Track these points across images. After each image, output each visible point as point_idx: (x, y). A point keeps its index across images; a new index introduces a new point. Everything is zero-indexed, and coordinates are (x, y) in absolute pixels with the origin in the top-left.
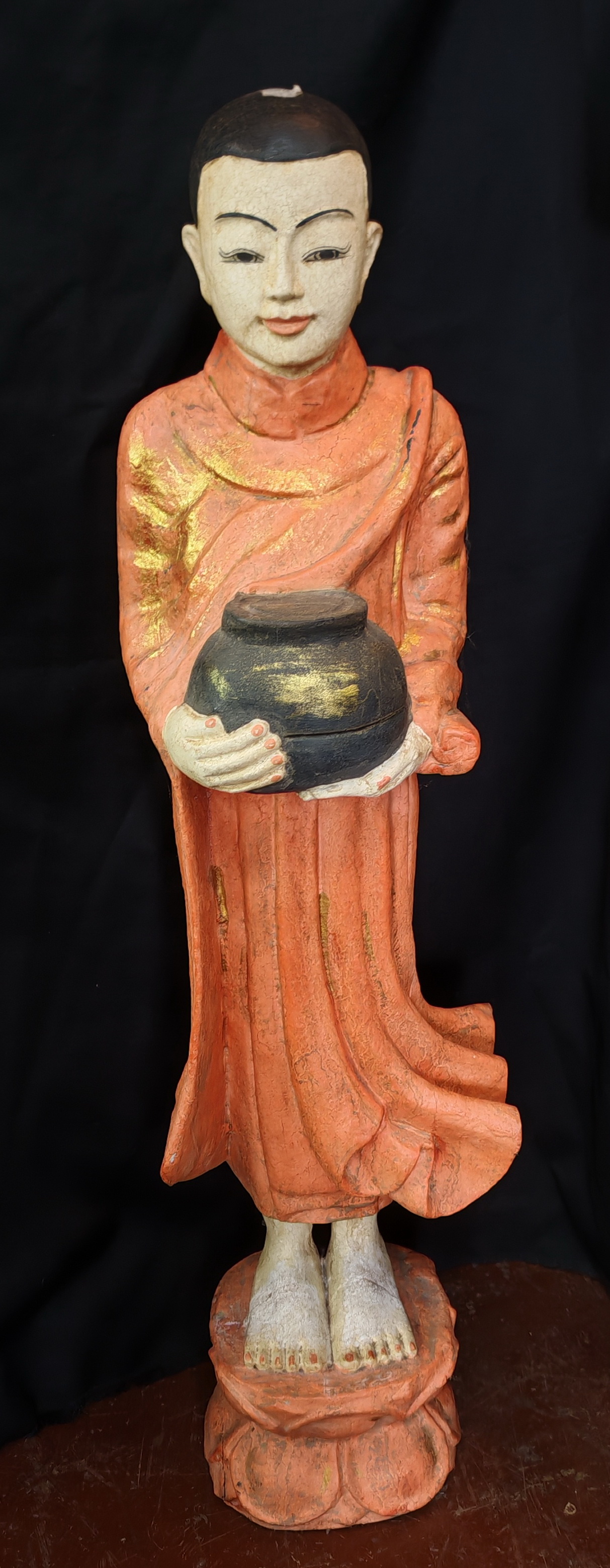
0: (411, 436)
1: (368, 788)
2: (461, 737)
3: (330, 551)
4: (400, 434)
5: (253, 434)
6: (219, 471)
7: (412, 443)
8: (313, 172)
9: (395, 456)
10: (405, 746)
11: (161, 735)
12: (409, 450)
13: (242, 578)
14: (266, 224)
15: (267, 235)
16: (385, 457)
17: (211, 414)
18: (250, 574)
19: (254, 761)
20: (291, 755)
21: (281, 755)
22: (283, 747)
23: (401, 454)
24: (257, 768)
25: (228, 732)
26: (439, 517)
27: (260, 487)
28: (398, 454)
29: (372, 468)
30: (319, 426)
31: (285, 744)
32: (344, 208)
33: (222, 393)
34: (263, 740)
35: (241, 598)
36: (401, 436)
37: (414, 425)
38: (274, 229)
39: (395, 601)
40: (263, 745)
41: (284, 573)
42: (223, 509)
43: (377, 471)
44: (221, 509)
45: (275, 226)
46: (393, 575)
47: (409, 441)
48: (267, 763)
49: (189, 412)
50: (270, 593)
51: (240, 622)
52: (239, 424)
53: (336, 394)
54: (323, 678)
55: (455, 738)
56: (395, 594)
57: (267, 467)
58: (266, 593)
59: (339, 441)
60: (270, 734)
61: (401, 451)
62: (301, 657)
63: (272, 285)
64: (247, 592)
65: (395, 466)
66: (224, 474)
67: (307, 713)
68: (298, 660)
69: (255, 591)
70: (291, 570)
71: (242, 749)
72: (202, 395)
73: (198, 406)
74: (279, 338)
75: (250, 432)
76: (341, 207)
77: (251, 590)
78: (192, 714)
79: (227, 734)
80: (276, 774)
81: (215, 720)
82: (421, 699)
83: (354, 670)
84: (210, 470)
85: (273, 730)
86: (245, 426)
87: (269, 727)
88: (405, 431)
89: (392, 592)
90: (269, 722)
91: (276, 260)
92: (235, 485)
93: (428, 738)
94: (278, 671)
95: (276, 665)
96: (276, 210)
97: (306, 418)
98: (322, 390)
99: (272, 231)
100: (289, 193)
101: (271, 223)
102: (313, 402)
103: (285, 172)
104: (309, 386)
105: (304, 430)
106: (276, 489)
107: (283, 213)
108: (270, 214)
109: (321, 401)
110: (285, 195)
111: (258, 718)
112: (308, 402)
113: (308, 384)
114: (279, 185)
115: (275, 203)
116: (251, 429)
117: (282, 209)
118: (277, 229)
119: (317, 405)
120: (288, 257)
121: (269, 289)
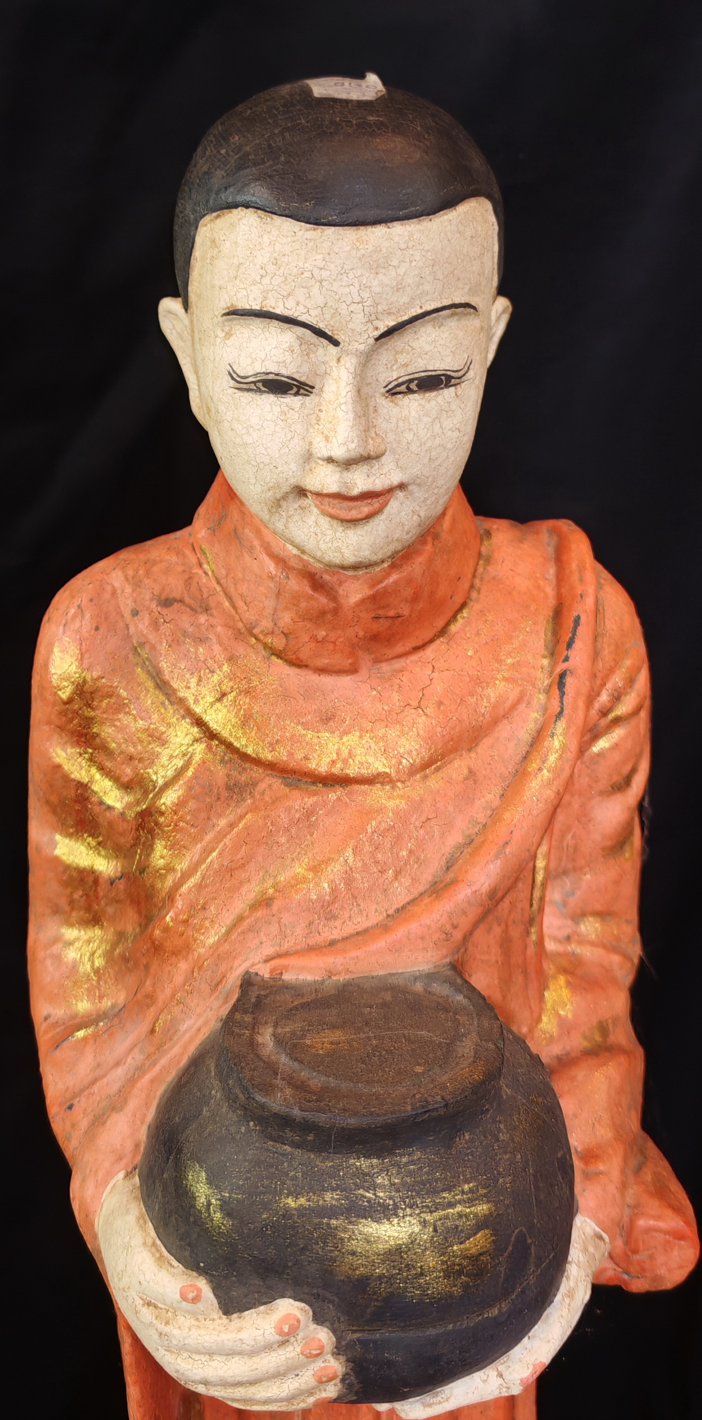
0: (564, 666)
1: (501, 1385)
2: (667, 1232)
4: (545, 660)
5: (279, 661)
6: (213, 726)
7: (569, 681)
8: (411, 245)
9: (535, 701)
12: (562, 694)
13: (256, 941)
14: (319, 333)
15: (321, 351)
16: (519, 701)
17: (202, 619)
18: (271, 937)
20: (353, 1362)
21: (336, 1366)
22: (339, 1350)
23: (548, 698)
24: (285, 1386)
25: (228, 1313)
26: (604, 783)
27: (292, 764)
28: (542, 697)
29: (496, 723)
30: (399, 649)
31: (344, 1343)
32: (463, 300)
33: (223, 581)
34: (299, 1337)
36: (546, 664)
37: (568, 646)
38: (336, 343)
39: (531, 951)
40: (298, 1350)
41: (336, 935)
42: (222, 799)
43: (504, 730)
44: (219, 799)
45: (336, 337)
46: (531, 905)
47: (562, 676)
48: (307, 1378)
49: (164, 611)
50: (310, 978)
52: (254, 640)
53: (432, 594)
54: (424, 1223)
55: (655, 1234)
56: (534, 937)
57: (306, 726)
58: (301, 977)
59: (435, 675)
60: (313, 1326)
61: (548, 691)
62: (379, 1180)
63: (327, 438)
65: (536, 720)
66: (225, 734)
67: (392, 1293)
69: (281, 974)
70: (350, 929)
72: (188, 582)
73: (181, 601)
74: (335, 522)
75: (274, 658)
76: (458, 300)
77: (272, 971)
79: (223, 1319)
80: (324, 1395)
81: (200, 1290)
83: (487, 1196)
84: (199, 722)
85: (318, 1319)
86: (265, 646)
87: (311, 1313)
88: (552, 656)
90: (311, 1306)
91: (337, 395)
92: (245, 757)
93: (605, 1235)
94: (333, 1212)
95: (328, 1196)
96: (339, 310)
97: (375, 637)
98: (408, 592)
99: (331, 346)
100: (364, 282)
101: (330, 333)
102: (391, 613)
103: (358, 244)
104: (385, 587)
105: (373, 656)
106: (323, 769)
107: (352, 315)
108: (328, 316)
109: (405, 610)
110: (357, 285)
111: (290, 1297)
112: (381, 612)
113: (383, 585)
114: (346, 267)
115: (338, 297)
116: (279, 655)
117: (351, 309)
118: (342, 344)
119: (398, 617)
120: (359, 391)
121: (322, 444)
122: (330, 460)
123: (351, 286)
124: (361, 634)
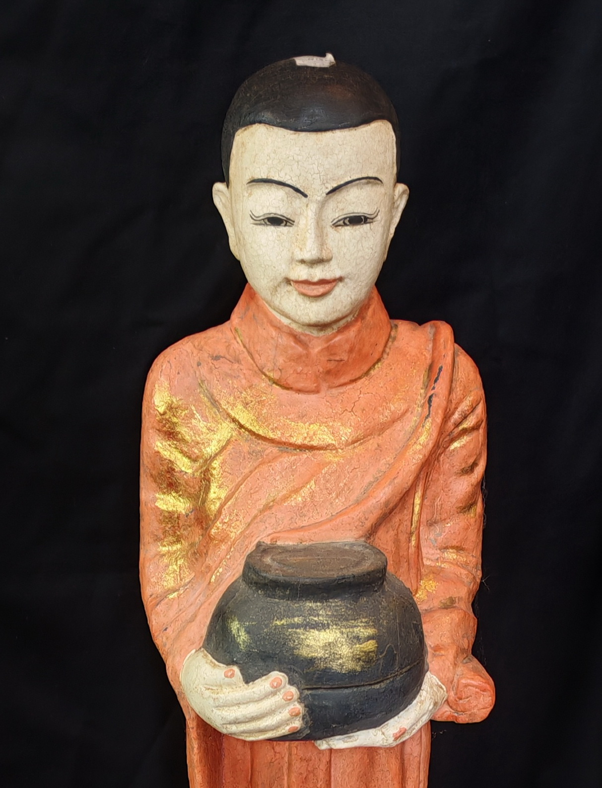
0: (432, 392)
1: (384, 738)
2: (476, 687)
3: (351, 503)
4: (422, 389)
5: (277, 387)
6: (242, 422)
7: (434, 399)
8: (345, 142)
9: (416, 411)
10: (421, 696)
11: (179, 677)
12: (430, 406)
13: (264, 527)
14: (297, 190)
15: (298, 200)
16: (407, 411)
17: (236, 366)
18: (272, 524)
19: (271, 712)
20: (308, 707)
21: (299, 707)
22: (301, 699)
23: (423, 409)
24: (275, 719)
25: (247, 682)
26: (457, 468)
27: (284, 440)
28: (420, 409)
29: (393, 422)
30: (343, 380)
31: (303, 696)
32: (374, 175)
33: (247, 346)
34: (281, 692)
35: (262, 548)
36: (422, 391)
37: (435, 381)
38: (306, 196)
39: (412, 550)
40: (281, 697)
41: (305, 524)
42: (246, 458)
43: (398, 426)
44: (245, 459)
45: (306, 193)
46: (412, 525)
47: (431, 397)
48: (285, 714)
49: (215, 362)
50: (291, 543)
51: (262, 576)
52: (264, 377)
53: (360, 350)
54: (342, 633)
55: (470, 688)
56: (413, 543)
57: (291, 420)
58: (286, 543)
59: (362, 395)
60: (288, 686)
61: (422, 406)
62: (321, 612)
63: (301, 249)
64: (268, 541)
65: (416, 421)
66: (247, 425)
67: (326, 668)
68: (318, 615)
69: (276, 541)
70: (312, 521)
71: (260, 700)
72: (228, 347)
73: (224, 357)
74: (306, 299)
75: (274, 385)
76: (371, 175)
77: (272, 540)
78: (211, 662)
79: (246, 685)
80: (294, 725)
81: (234, 671)
82: (437, 648)
83: (373, 625)
84: (234, 420)
85: (291, 682)
86: (270, 379)
87: (287, 679)
88: (426, 387)
89: (410, 541)
90: (287, 675)
91: (306, 225)
92: (258, 436)
93: (443, 687)
94: (298, 626)
95: (296, 619)
96: (307, 178)
97: (328, 372)
98: (347, 347)
99: (303, 198)
100: (320, 162)
101: (302, 190)
102: (338, 358)
103: (317, 142)
104: (334, 343)
105: (328, 384)
106: (299, 442)
107: (314, 180)
108: (301, 181)
109: (345, 357)
110: (317, 164)
111: (277, 670)
112: (332, 358)
113: (333, 341)
114: (310, 154)
115: (306, 170)
116: (276, 382)
117: (313, 177)
118: (309, 196)
119: (341, 361)
120: (318, 223)
121: (298, 253)
122: (303, 262)
123: (314, 165)
124: (321, 370)
